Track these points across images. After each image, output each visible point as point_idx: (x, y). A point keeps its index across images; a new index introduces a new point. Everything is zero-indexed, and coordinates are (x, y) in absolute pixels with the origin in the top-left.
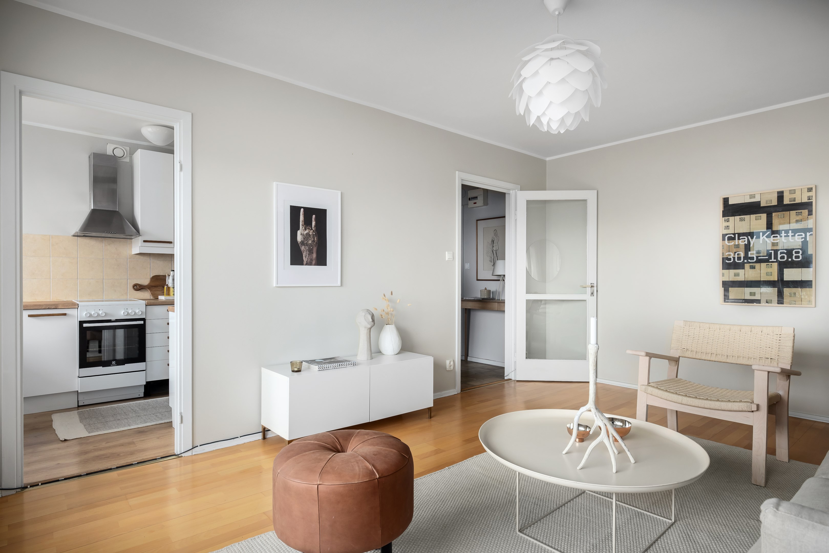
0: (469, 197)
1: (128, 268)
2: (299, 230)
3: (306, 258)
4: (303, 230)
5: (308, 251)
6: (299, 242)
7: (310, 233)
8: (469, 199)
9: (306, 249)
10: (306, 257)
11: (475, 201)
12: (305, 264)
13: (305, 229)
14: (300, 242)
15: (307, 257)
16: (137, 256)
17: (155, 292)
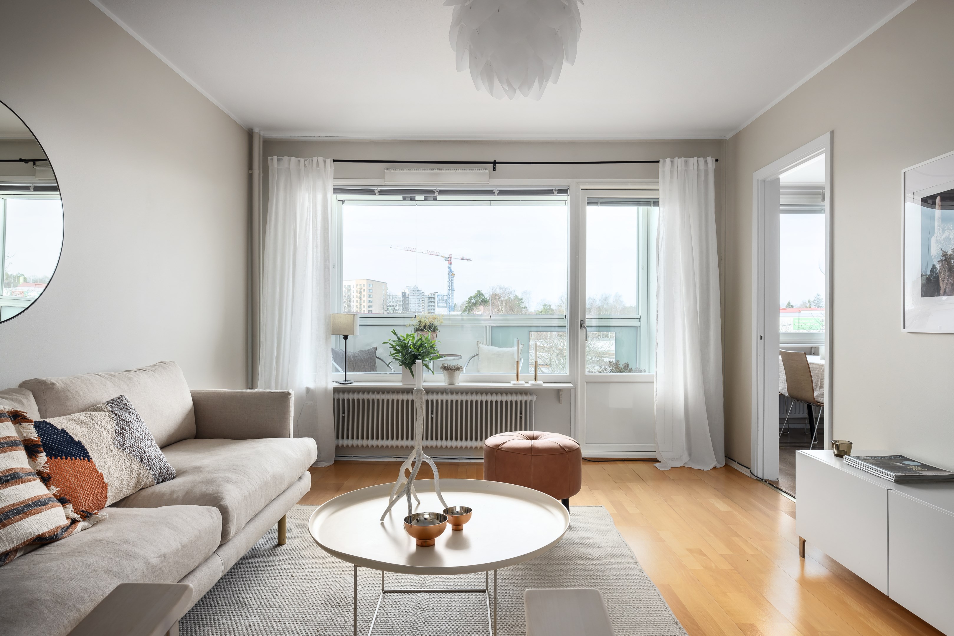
2: (934, 235)
3: (945, 283)
4: (940, 233)
5: (947, 270)
6: (933, 257)
7: (951, 237)
9: (943, 267)
10: (943, 281)
12: (943, 293)
13: (943, 231)
14: (935, 256)
15: (946, 280)
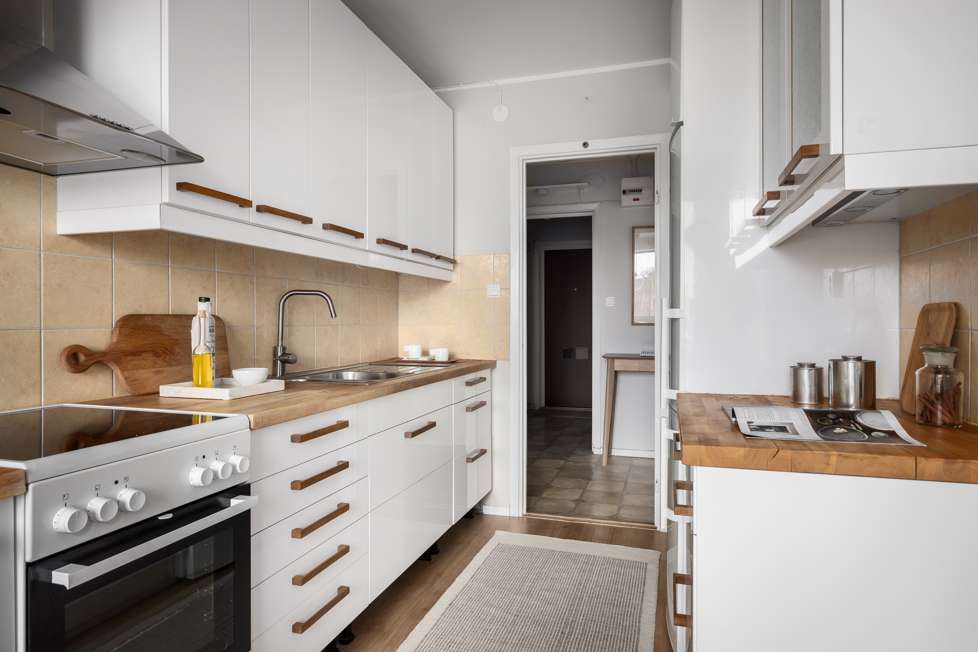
0: (623, 189)
1: (45, 284)
8: (624, 192)
11: (636, 196)
16: (74, 243)
17: (135, 371)
